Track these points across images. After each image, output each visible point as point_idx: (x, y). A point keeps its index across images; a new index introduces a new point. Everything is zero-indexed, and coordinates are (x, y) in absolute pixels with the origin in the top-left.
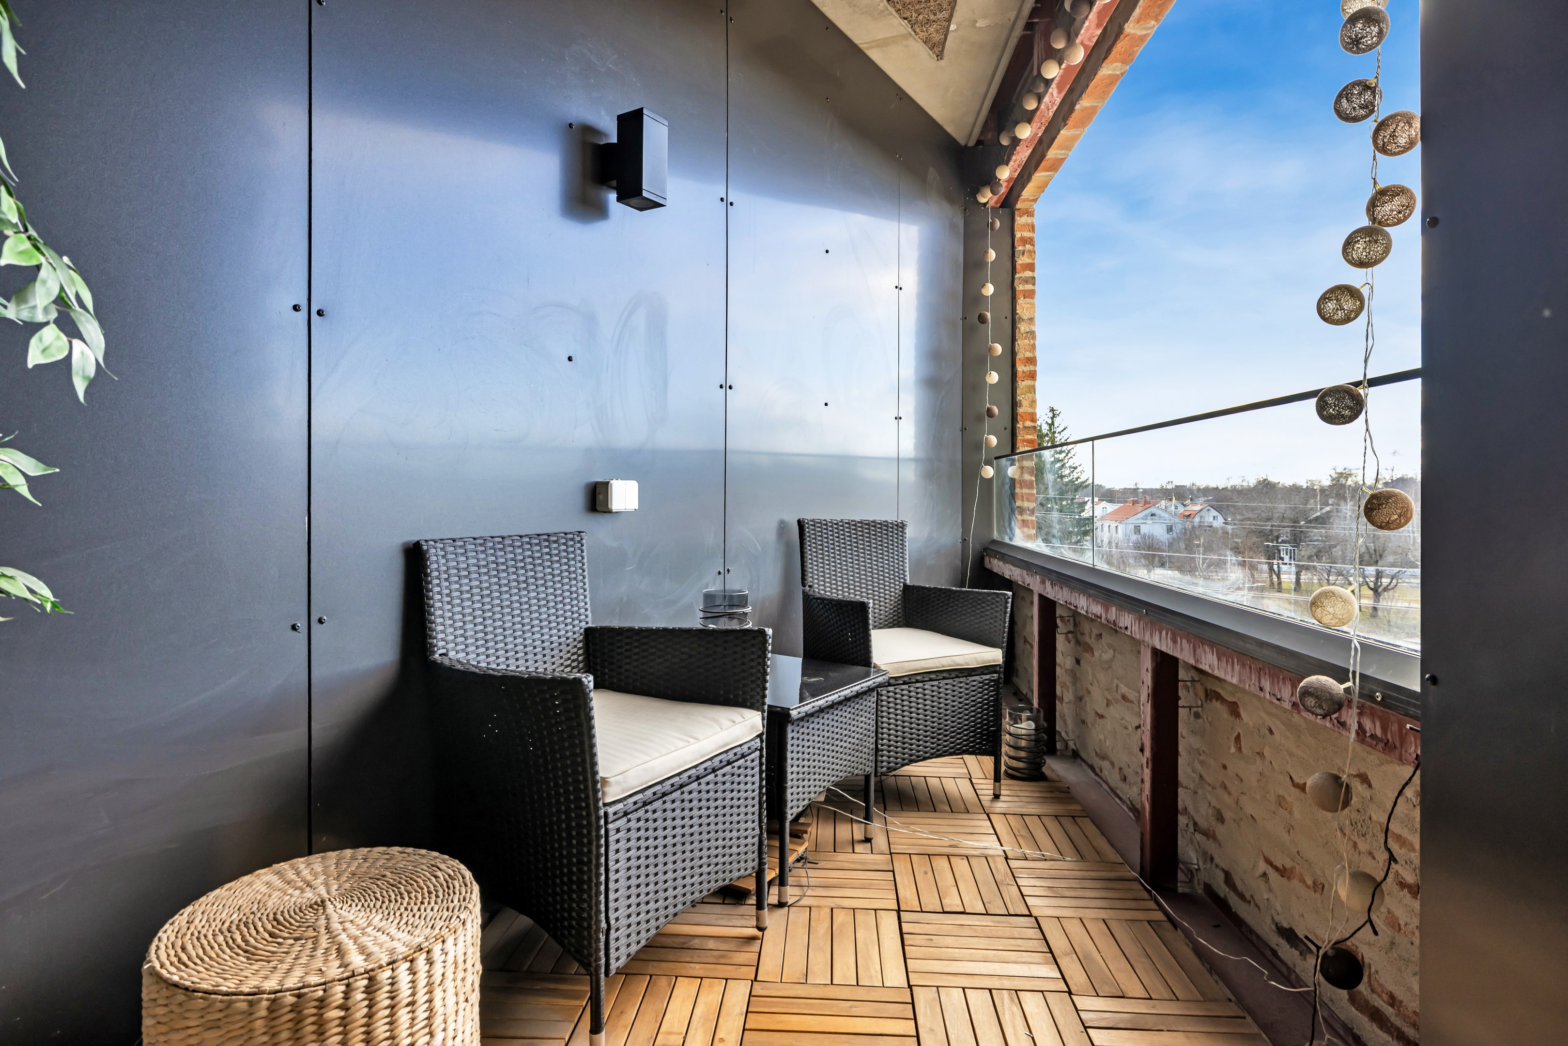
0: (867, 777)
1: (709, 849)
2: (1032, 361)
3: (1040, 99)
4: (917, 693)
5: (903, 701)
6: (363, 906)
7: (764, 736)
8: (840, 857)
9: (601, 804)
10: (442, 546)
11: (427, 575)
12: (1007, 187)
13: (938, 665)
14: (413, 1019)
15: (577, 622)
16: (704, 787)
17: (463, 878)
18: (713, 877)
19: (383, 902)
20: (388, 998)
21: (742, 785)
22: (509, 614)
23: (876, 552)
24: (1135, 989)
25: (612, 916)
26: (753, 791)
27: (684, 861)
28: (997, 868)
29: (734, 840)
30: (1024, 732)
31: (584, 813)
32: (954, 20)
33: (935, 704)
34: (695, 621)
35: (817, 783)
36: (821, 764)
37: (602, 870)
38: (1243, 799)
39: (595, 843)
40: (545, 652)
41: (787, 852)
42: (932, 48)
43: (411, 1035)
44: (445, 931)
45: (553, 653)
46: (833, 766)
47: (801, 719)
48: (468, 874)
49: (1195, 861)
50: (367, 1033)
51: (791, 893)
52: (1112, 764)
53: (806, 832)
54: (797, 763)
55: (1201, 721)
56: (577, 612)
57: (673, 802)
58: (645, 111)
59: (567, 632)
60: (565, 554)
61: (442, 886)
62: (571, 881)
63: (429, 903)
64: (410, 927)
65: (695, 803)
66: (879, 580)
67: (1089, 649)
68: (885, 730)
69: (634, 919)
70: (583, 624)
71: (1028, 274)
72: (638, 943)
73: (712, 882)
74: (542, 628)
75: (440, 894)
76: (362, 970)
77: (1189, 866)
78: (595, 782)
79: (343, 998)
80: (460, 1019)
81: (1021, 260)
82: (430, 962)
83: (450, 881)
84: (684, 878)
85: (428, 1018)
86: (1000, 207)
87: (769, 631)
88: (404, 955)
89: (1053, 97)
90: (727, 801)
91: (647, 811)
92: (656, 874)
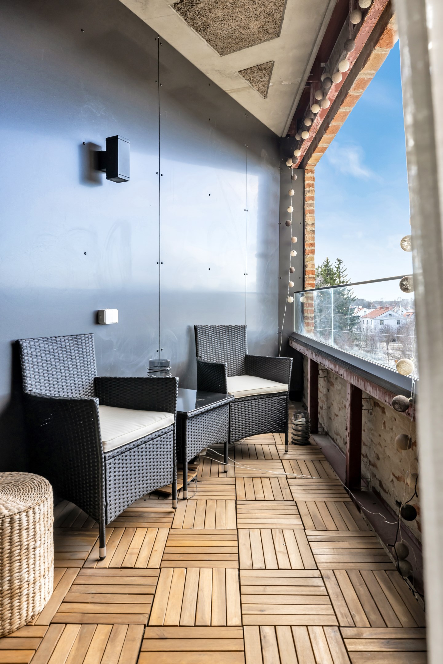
0: (225, 444)
1: (150, 473)
2: (313, 245)
3: (312, 121)
4: (249, 405)
5: (242, 409)
6: (4, 493)
7: (175, 425)
8: (212, 479)
9: (103, 452)
10: (28, 342)
11: (22, 355)
12: (300, 159)
13: (258, 392)
14: (28, 535)
15: (90, 375)
16: (148, 446)
17: (45, 483)
18: (152, 485)
19: (12, 492)
20: (18, 526)
21: (165, 446)
22: (59, 372)
23: (232, 340)
24: (332, 526)
25: (108, 499)
26: (170, 448)
27: (139, 477)
28: (282, 482)
29: (162, 469)
30: (300, 423)
31: (96, 456)
32: (271, 81)
33: (257, 410)
34: (145, 374)
35: (200, 445)
36: (202, 437)
37: (104, 480)
38: (386, 449)
39: (100, 469)
40: (76, 389)
41: (187, 477)
42: (261, 93)
43: (27, 541)
44: (39, 502)
45: (80, 389)
46: (208, 438)
47: (193, 417)
48: (47, 481)
49: (369, 478)
50: (11, 539)
51: (188, 494)
52: (341, 437)
53: (197, 468)
54: (191, 437)
55: (372, 416)
56: (90, 371)
57: (134, 452)
58: (119, 137)
59: (86, 380)
60: (84, 344)
61: (36, 486)
62: (90, 485)
63: (32, 492)
64: (25, 501)
65: (144, 453)
66: (233, 353)
67: (332, 385)
68: (234, 423)
69: (117, 501)
70: (93, 376)
71: (311, 202)
72: (120, 511)
73: (152, 487)
74: (74, 378)
75: (36, 488)
76: (8, 515)
77: (368, 480)
78: (100, 443)
79: (1, 525)
80: (46, 537)
81: (308, 195)
82: (34, 513)
83: (39, 484)
84: (139, 485)
85: (34, 535)
86: (298, 168)
87: (177, 378)
88: (24, 510)
89: (318, 121)
90: (158, 452)
91: (123, 456)
92: (127, 483)
